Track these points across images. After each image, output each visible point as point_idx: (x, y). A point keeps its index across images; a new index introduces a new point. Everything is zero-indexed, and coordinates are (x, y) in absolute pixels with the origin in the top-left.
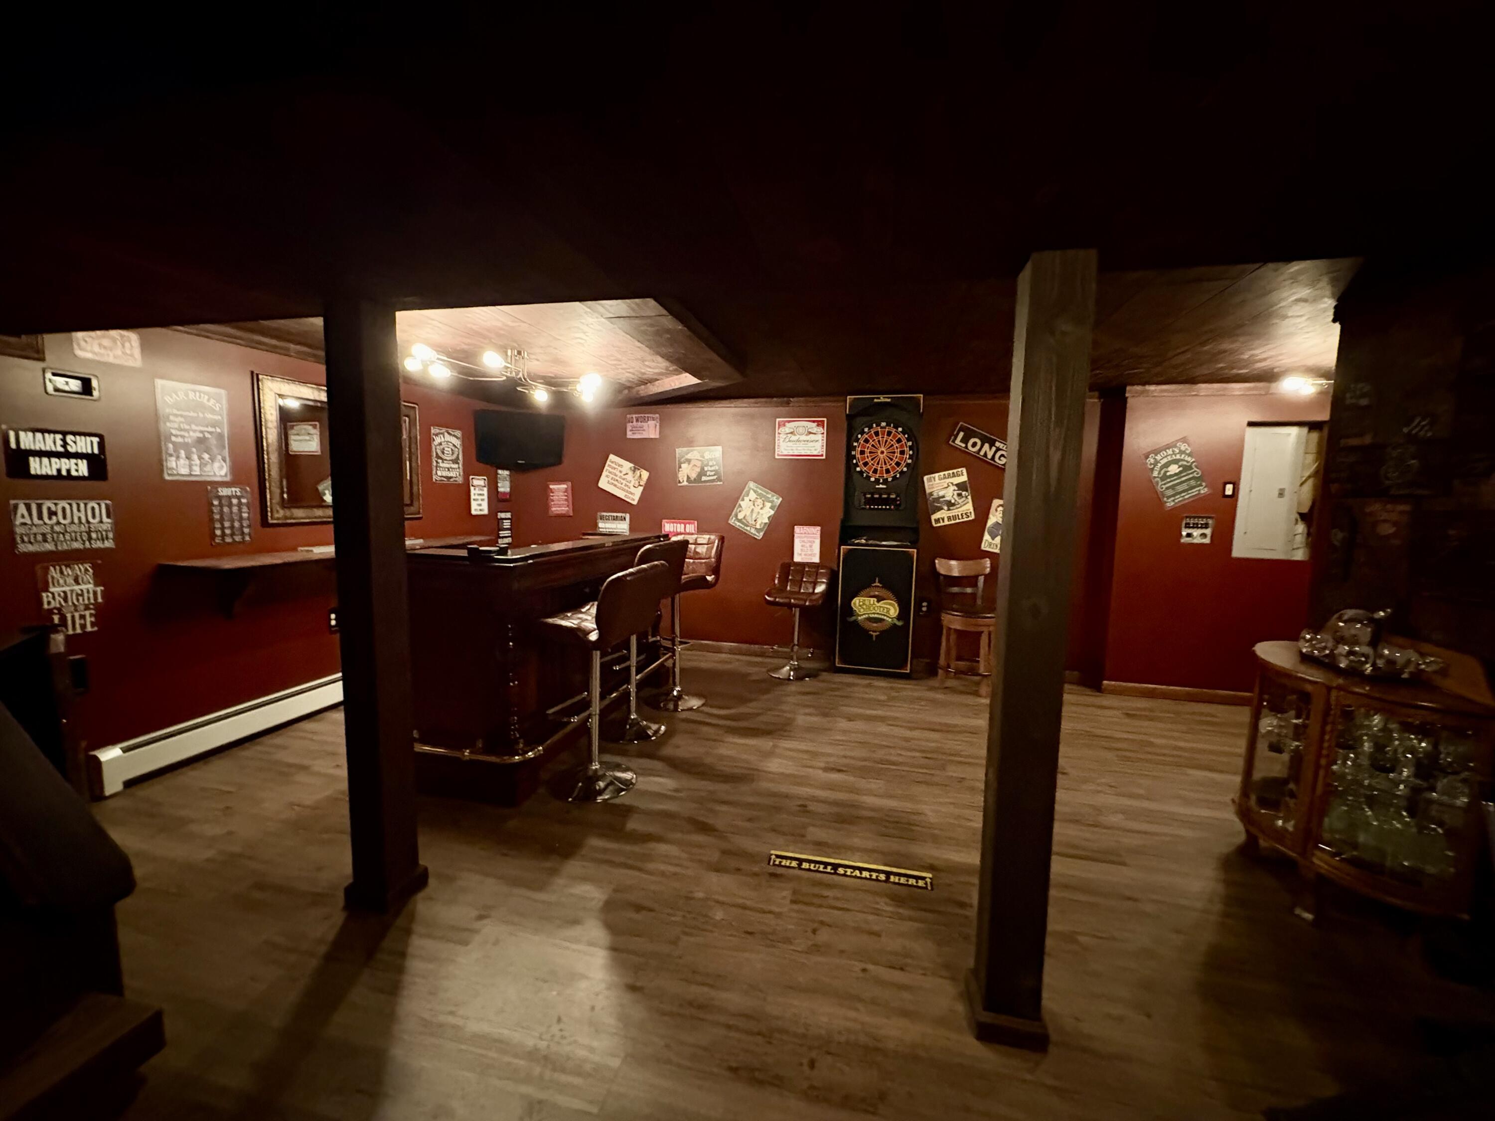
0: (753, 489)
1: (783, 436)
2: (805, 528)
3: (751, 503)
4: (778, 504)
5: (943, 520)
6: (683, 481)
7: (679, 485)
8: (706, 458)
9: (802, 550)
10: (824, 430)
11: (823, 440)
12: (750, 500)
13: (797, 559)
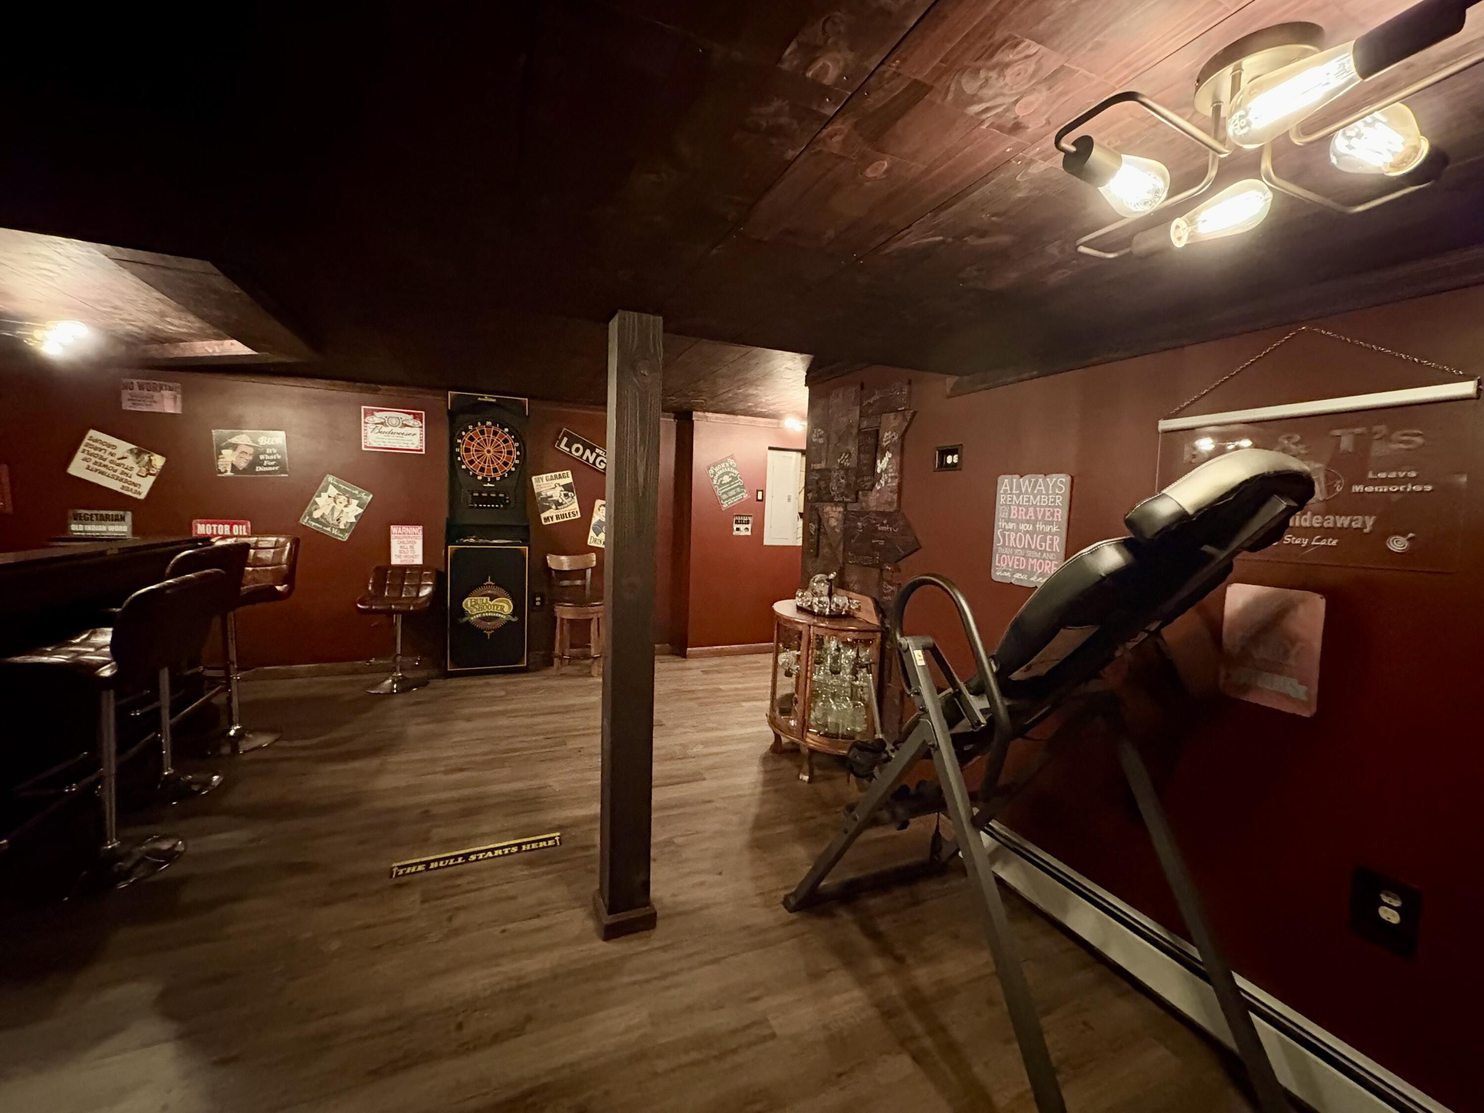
0: (333, 484)
1: (371, 426)
2: (404, 527)
3: (331, 500)
4: (368, 502)
5: (552, 518)
6: (226, 471)
7: (219, 475)
8: (261, 444)
9: (400, 552)
10: (422, 422)
11: (421, 434)
12: (329, 497)
13: (395, 561)
